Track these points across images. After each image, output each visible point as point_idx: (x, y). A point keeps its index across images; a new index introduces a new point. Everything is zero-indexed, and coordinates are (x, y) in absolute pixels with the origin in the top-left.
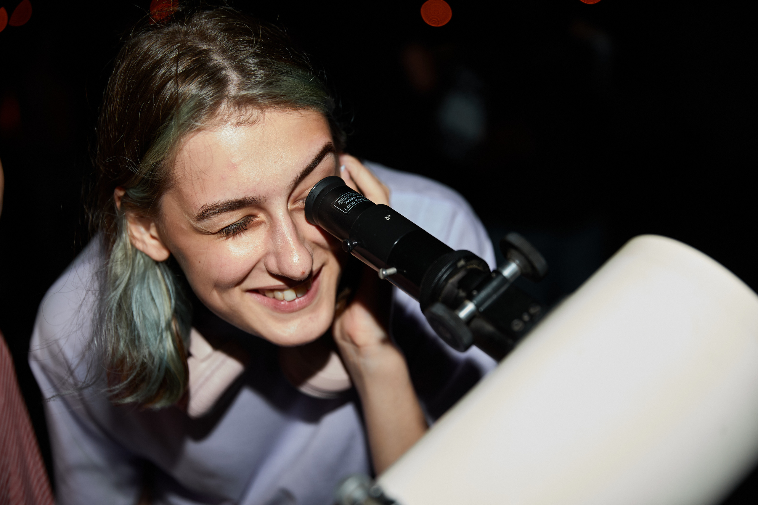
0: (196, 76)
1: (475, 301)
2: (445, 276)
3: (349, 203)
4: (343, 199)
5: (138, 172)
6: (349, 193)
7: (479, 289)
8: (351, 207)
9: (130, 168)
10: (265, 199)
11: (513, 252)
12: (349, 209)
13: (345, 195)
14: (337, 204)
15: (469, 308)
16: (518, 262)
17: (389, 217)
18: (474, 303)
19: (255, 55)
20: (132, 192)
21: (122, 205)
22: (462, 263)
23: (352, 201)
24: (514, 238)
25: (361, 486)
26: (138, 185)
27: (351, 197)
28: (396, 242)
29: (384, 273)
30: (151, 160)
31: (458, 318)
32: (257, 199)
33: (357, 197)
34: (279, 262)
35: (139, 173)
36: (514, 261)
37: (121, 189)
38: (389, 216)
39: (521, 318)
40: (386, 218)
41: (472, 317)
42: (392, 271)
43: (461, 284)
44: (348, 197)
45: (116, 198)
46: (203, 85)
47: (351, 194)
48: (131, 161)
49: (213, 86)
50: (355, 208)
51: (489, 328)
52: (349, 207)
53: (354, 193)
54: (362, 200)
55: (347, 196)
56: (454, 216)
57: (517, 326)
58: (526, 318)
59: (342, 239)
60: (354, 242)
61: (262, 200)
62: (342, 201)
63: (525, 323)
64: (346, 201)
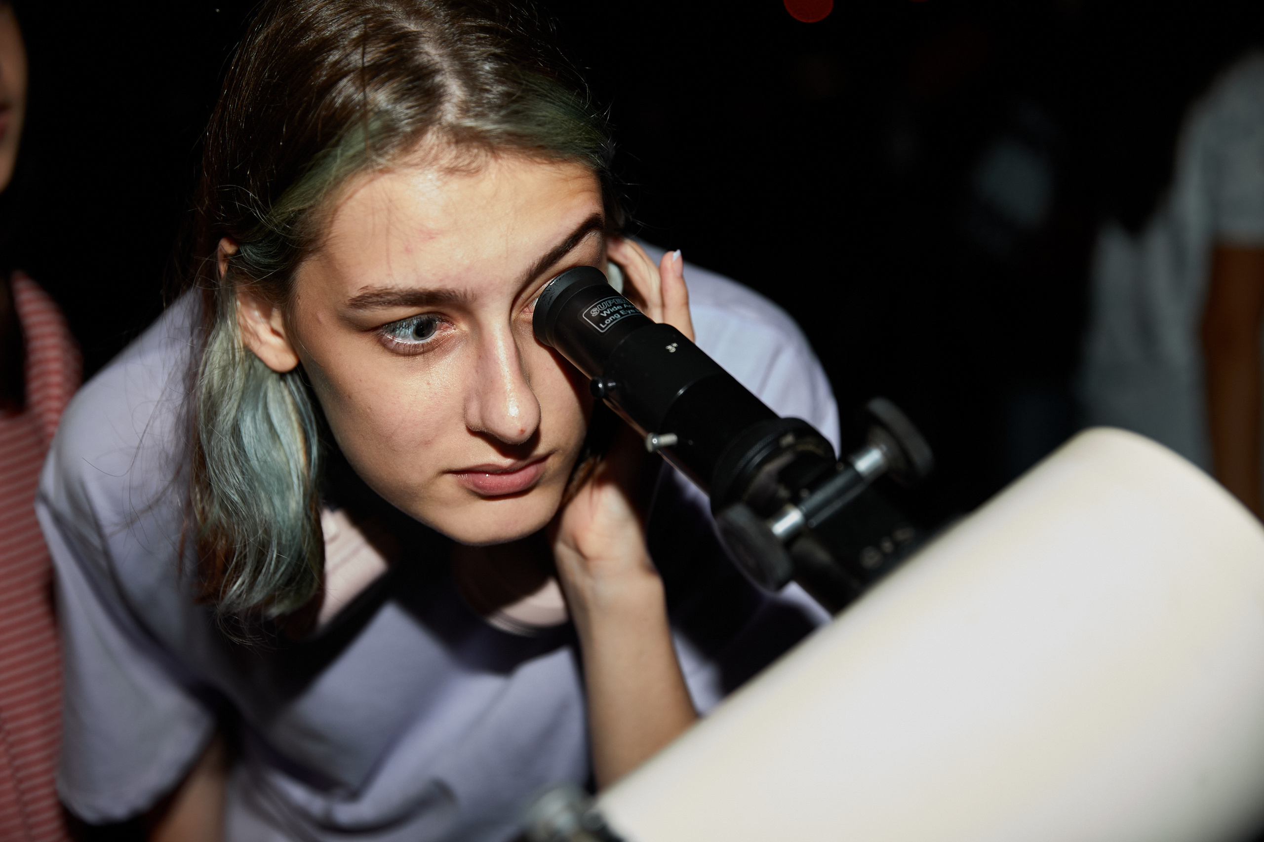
0: (390, 78)
1: (803, 508)
2: (758, 459)
3: (608, 316)
4: (599, 307)
5: (265, 221)
6: (612, 299)
7: (813, 488)
8: (612, 322)
9: (252, 210)
10: (475, 298)
11: (879, 432)
12: (608, 325)
13: (604, 301)
14: (588, 315)
15: (792, 518)
16: (884, 447)
17: (676, 347)
18: (801, 510)
19: (495, 57)
20: (250, 253)
21: (229, 269)
22: (789, 439)
23: (615, 312)
24: (880, 407)
25: (571, 807)
26: (260, 242)
27: (614, 305)
28: (681, 392)
29: (655, 441)
30: (291, 207)
31: (770, 535)
32: (460, 294)
33: (623, 306)
34: (483, 408)
35: (267, 223)
36: (877, 446)
37: (232, 241)
38: (675, 345)
39: (877, 546)
40: (669, 347)
41: (795, 535)
42: (669, 439)
43: (783, 476)
44: (609, 305)
45: (220, 255)
46: (401, 96)
47: (615, 300)
48: (257, 198)
49: (416, 100)
50: (619, 325)
51: (821, 556)
52: (608, 321)
53: (619, 298)
54: (632, 313)
55: (608, 302)
56: (776, 354)
57: (870, 558)
58: (887, 546)
59: (592, 374)
60: (611, 382)
61: (469, 297)
62: (598, 311)
63: (885, 556)
64: (605, 312)
